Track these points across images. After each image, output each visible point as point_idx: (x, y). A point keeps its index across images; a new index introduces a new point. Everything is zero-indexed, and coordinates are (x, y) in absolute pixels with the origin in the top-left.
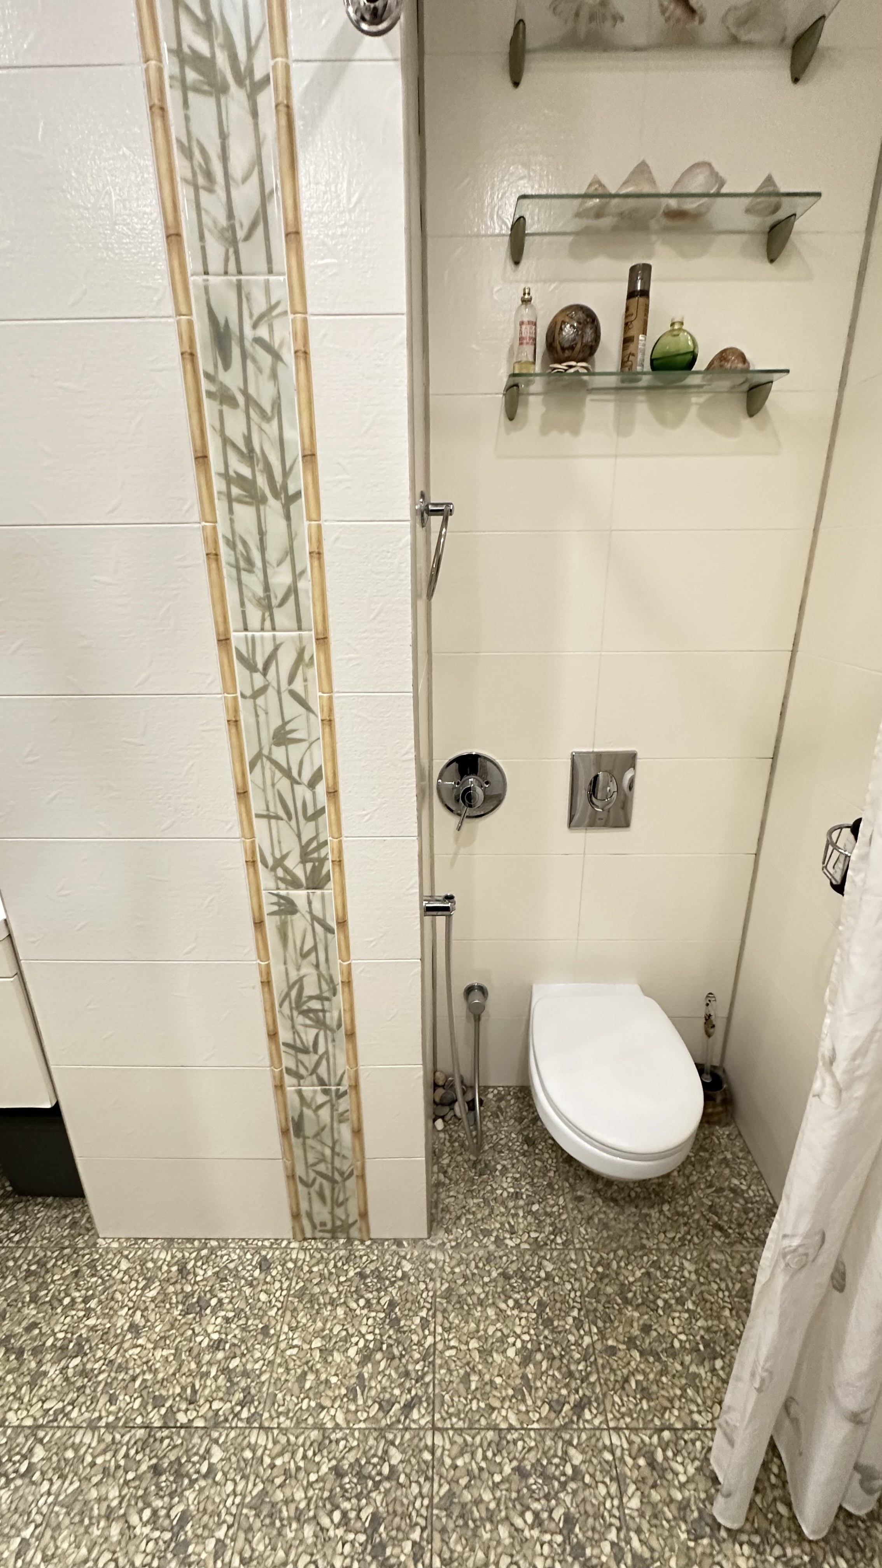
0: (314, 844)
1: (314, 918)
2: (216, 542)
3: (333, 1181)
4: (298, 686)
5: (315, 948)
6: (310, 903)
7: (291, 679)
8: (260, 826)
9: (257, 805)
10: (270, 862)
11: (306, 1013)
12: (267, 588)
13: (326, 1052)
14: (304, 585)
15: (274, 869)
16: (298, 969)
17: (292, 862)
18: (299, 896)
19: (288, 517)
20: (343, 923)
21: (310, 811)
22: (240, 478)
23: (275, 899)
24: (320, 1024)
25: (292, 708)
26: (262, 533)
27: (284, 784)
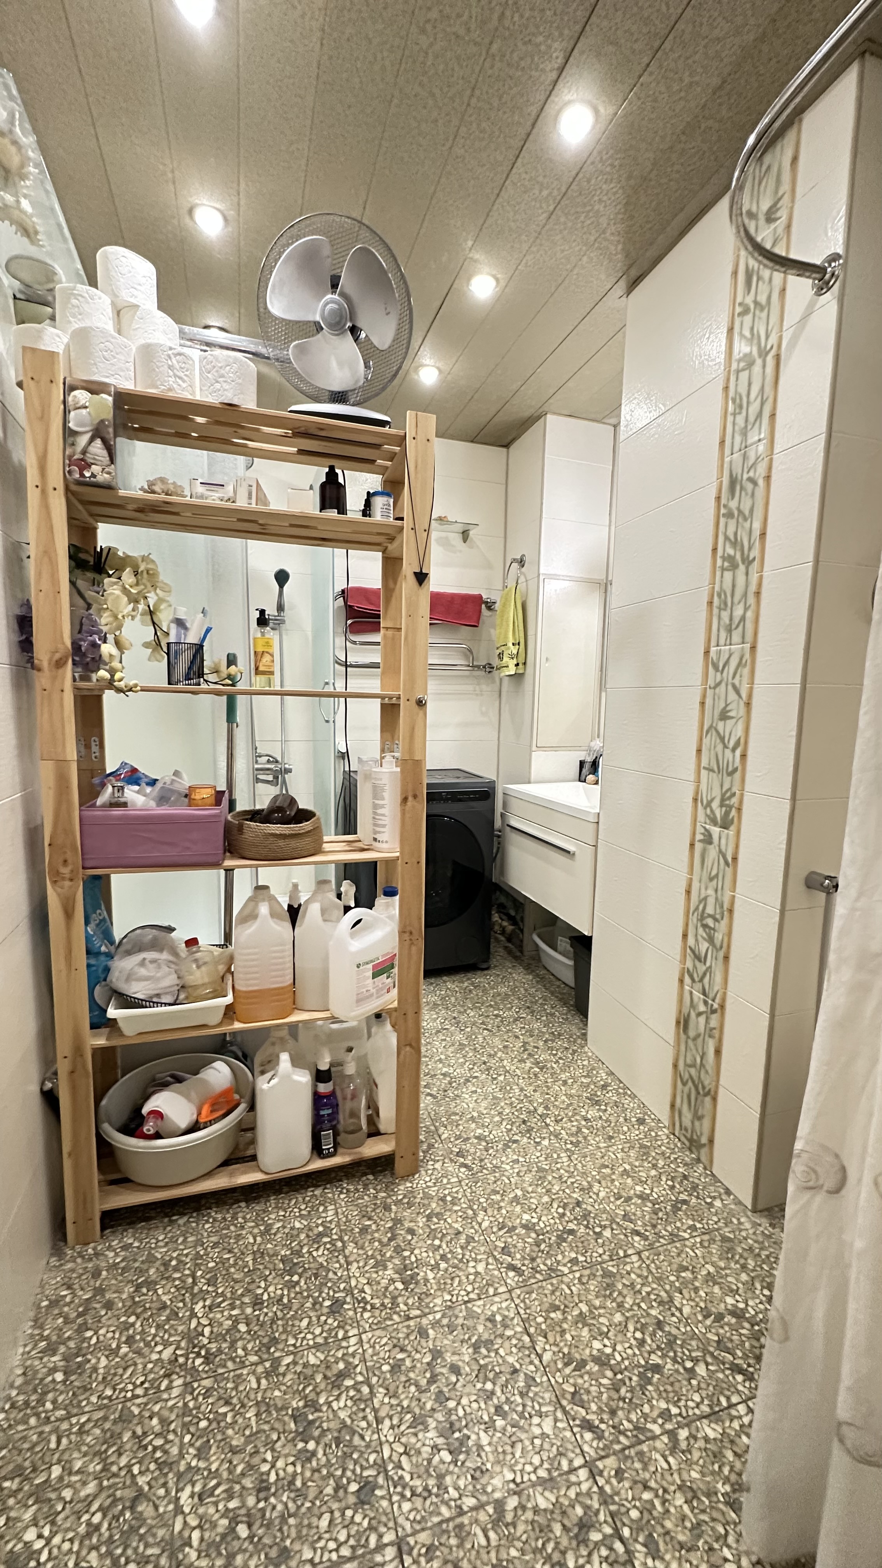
0: (728, 794)
1: (720, 851)
2: (713, 596)
3: (698, 1093)
4: (736, 681)
5: (717, 876)
6: (720, 838)
7: (733, 678)
8: (704, 773)
9: (704, 763)
10: (705, 802)
11: (705, 926)
12: (731, 619)
13: (710, 967)
14: (749, 614)
15: (705, 808)
16: (706, 889)
17: (715, 805)
18: (715, 831)
19: (747, 574)
20: (735, 859)
21: (730, 769)
22: (729, 556)
23: (703, 831)
24: (711, 940)
25: (732, 696)
26: (734, 586)
27: (720, 747)
